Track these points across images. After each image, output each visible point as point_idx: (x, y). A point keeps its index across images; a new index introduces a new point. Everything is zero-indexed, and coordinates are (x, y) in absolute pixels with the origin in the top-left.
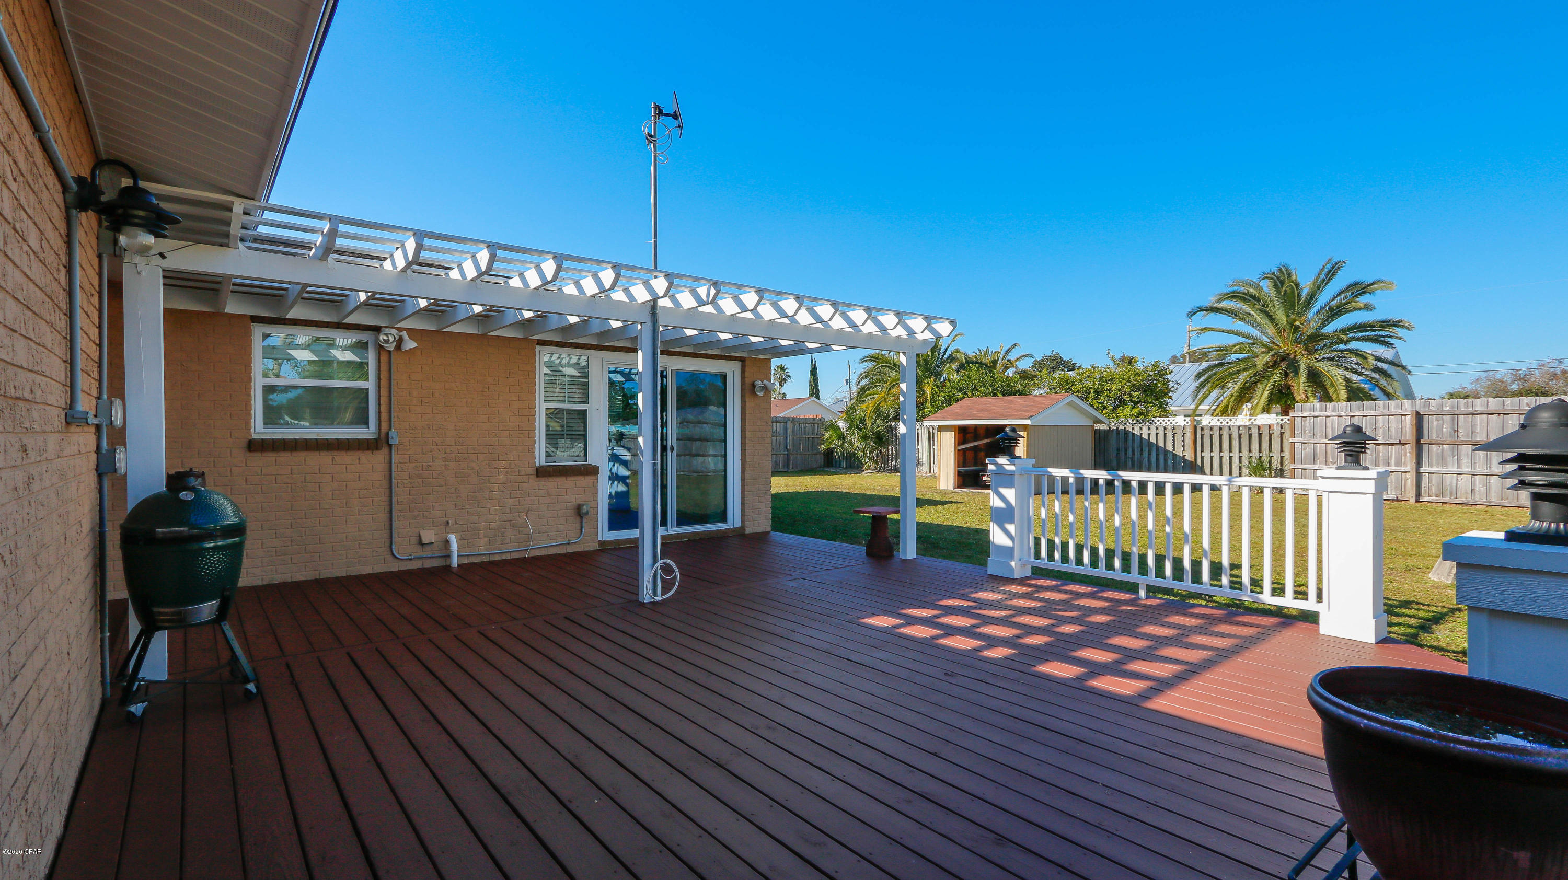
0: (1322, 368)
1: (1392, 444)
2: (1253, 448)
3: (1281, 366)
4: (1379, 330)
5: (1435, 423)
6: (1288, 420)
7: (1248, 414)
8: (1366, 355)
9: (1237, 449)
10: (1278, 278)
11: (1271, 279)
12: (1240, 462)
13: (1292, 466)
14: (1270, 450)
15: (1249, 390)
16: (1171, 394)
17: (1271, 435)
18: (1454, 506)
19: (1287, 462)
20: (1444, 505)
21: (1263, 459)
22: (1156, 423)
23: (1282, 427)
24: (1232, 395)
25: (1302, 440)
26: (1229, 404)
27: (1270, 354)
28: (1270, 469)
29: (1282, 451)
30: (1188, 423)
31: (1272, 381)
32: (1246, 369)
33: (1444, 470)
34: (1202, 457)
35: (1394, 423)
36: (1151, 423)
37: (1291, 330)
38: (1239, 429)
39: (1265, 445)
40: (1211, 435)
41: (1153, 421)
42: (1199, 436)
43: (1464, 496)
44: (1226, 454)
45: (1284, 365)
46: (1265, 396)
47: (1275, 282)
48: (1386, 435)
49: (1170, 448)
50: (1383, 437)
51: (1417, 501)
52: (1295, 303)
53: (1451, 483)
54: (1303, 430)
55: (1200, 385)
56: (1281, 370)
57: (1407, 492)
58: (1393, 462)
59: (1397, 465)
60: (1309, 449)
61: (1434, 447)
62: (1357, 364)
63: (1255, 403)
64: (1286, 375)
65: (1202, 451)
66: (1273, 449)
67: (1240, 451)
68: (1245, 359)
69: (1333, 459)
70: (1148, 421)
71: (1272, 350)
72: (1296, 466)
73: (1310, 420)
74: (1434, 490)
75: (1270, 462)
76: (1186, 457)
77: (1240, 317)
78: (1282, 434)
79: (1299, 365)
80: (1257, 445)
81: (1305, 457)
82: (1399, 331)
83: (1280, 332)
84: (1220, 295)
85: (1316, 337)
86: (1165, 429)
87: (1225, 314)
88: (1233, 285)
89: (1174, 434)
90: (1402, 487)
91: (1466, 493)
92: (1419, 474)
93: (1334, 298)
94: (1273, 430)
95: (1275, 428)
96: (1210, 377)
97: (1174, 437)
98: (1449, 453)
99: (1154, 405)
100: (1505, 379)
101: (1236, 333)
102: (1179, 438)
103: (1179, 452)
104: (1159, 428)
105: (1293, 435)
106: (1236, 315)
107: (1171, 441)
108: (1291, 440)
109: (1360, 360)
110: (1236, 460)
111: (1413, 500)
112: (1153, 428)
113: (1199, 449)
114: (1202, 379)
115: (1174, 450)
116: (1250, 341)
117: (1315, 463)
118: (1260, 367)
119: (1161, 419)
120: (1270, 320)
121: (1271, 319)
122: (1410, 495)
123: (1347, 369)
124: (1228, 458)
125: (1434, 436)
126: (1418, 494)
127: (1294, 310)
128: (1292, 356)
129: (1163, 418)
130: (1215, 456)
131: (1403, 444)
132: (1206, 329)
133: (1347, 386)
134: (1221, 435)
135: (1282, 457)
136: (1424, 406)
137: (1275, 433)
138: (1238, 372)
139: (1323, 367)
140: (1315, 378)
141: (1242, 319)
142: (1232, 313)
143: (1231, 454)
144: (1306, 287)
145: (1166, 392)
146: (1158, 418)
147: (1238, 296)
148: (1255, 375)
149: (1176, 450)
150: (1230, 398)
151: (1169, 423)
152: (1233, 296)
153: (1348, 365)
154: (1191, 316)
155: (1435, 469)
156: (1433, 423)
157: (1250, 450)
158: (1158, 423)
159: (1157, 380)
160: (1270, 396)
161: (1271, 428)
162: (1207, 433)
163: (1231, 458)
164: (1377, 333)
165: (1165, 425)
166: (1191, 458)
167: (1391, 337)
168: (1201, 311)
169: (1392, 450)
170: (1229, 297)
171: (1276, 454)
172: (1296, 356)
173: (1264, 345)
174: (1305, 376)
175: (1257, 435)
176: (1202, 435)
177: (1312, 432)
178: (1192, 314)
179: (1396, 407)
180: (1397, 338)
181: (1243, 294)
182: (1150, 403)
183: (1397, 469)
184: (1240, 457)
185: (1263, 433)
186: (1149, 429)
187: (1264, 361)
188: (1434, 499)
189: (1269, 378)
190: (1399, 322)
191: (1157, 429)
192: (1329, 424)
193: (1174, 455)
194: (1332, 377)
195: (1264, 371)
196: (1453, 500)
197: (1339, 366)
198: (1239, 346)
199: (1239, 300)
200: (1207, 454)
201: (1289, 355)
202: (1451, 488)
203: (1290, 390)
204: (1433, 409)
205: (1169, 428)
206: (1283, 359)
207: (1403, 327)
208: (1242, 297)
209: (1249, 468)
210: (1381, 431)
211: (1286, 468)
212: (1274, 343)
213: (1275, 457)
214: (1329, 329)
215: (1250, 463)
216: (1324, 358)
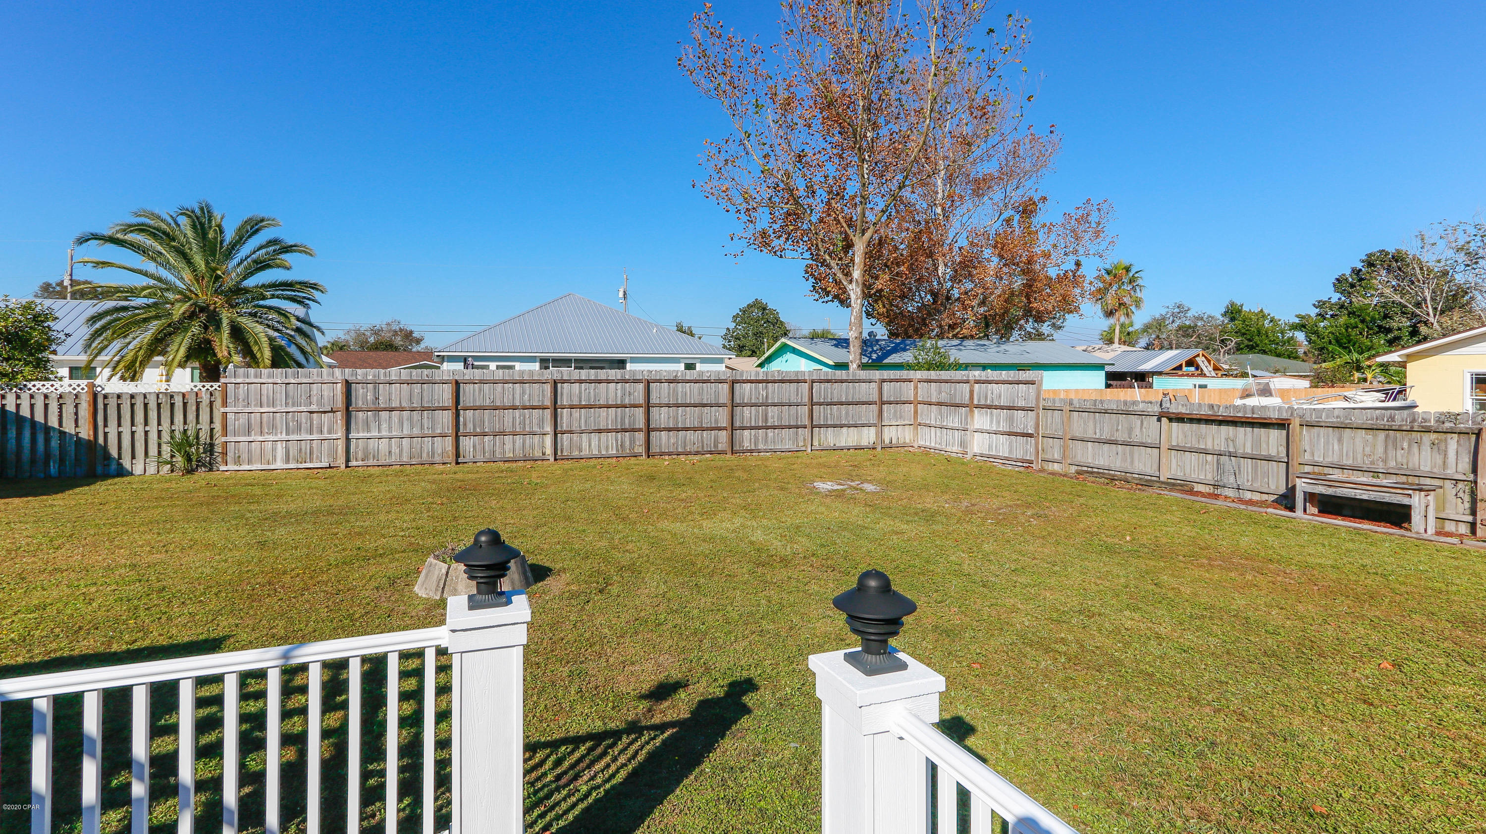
0: (245, 324)
1: (325, 412)
2: (176, 420)
3: (200, 318)
4: (298, 291)
5: (361, 391)
6: (219, 387)
7: (164, 374)
8: (289, 315)
9: (155, 422)
10: (198, 218)
11: (189, 216)
12: (159, 437)
13: (224, 439)
14: (198, 422)
15: (162, 343)
16: (54, 347)
17: (198, 404)
18: (376, 467)
19: (217, 435)
20: (369, 468)
21: (189, 433)
22: (30, 389)
23: (211, 394)
24: (140, 348)
25: (235, 410)
26: (137, 358)
27: (188, 304)
28: (198, 444)
29: (211, 422)
30: (83, 389)
31: (190, 334)
32: (157, 317)
33: (368, 435)
34: (106, 434)
35: (326, 390)
36: (21, 389)
37: (211, 279)
38: (158, 397)
39: (191, 416)
40: (119, 405)
41: (25, 386)
42: (100, 406)
43: (384, 459)
44: (140, 429)
45: (203, 317)
46: (182, 351)
47: (193, 221)
48: (320, 403)
49: (53, 422)
50: (317, 405)
51: (347, 467)
52: (216, 250)
53: (374, 447)
54: (236, 399)
55: (96, 332)
56: (200, 322)
57: (338, 458)
58: (325, 430)
59: (329, 432)
60: (243, 419)
61: (360, 414)
62: (278, 322)
63: (171, 358)
64: (206, 328)
65: (106, 426)
66: (201, 421)
67: (159, 424)
68: (155, 304)
69: (269, 430)
70: (16, 386)
71: (190, 299)
72: (229, 439)
73: (244, 387)
74: (360, 455)
75: (197, 437)
76: (80, 435)
77: (149, 255)
78: (211, 403)
79: (221, 319)
80: (182, 417)
81: (239, 428)
82: (317, 294)
83: (198, 279)
84: (126, 225)
85: (238, 290)
86: (46, 397)
87: (129, 248)
88: (140, 216)
89: (61, 405)
90: (333, 454)
91: (385, 455)
92: (348, 440)
93: (254, 252)
94: (202, 398)
95: (204, 395)
96: (110, 323)
97: (61, 408)
98: (372, 419)
99: (27, 364)
100: (366, 333)
101: (145, 274)
102: (69, 410)
103: (69, 427)
104: (36, 396)
105: (225, 404)
106: (144, 252)
107: (57, 413)
108: (223, 410)
109: (282, 319)
110: (153, 436)
111: (343, 466)
112: (25, 396)
113: (100, 423)
114: (98, 325)
115: (60, 424)
116: (164, 286)
117: (249, 434)
118: (176, 317)
119: (39, 384)
120: (187, 263)
121: (189, 261)
122: (341, 461)
123: (269, 326)
124: (143, 434)
125: (360, 403)
126: (348, 460)
127: (215, 257)
128: (212, 308)
129: (42, 383)
130: (124, 431)
131: (334, 412)
132: (105, 264)
133: (270, 344)
134: (132, 405)
135: (212, 430)
136: (352, 375)
137: (204, 402)
138: (145, 320)
139: (246, 322)
140: (237, 333)
141: (152, 258)
142: (139, 249)
143: (147, 428)
144: (229, 235)
145: (47, 343)
146: (33, 383)
147: (149, 231)
148: (169, 325)
149: (64, 425)
150: (139, 351)
151: (52, 389)
152: (141, 229)
153: (270, 323)
154: (81, 243)
155: (361, 435)
156: (359, 391)
157: (172, 423)
158: (34, 389)
159: (31, 328)
160: (188, 351)
161: (199, 396)
162: (112, 403)
163: (146, 433)
164: (297, 293)
165: (46, 391)
166: (89, 436)
167: (309, 299)
168: (96, 239)
169: (325, 418)
170: (136, 230)
171: (205, 426)
172: (216, 308)
173: (180, 293)
174: (227, 332)
175: (181, 404)
176: (105, 406)
177: (246, 401)
178: (82, 241)
179: (328, 375)
180: (313, 301)
181: (154, 228)
182: (20, 360)
183: (330, 436)
184: (159, 432)
185: (189, 402)
186: (18, 397)
187: (181, 312)
188: (360, 463)
189: (186, 330)
190: (315, 285)
191: (32, 397)
192: (264, 392)
193: (62, 434)
194: (256, 334)
195: (181, 322)
196: (375, 462)
197: (261, 323)
198: (149, 290)
199: (149, 235)
200: (112, 430)
201: (208, 305)
202: (374, 451)
203: (211, 345)
204: (359, 377)
205: (54, 397)
206: (202, 310)
207: (317, 289)
208: (152, 232)
209: (171, 444)
210: (315, 398)
211: (217, 442)
212: (191, 291)
213: (203, 429)
214: (250, 282)
215: (172, 438)
216: (245, 313)
